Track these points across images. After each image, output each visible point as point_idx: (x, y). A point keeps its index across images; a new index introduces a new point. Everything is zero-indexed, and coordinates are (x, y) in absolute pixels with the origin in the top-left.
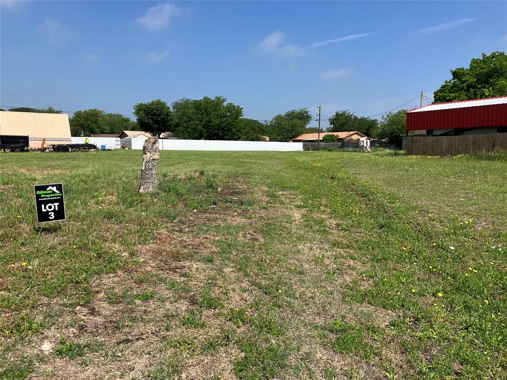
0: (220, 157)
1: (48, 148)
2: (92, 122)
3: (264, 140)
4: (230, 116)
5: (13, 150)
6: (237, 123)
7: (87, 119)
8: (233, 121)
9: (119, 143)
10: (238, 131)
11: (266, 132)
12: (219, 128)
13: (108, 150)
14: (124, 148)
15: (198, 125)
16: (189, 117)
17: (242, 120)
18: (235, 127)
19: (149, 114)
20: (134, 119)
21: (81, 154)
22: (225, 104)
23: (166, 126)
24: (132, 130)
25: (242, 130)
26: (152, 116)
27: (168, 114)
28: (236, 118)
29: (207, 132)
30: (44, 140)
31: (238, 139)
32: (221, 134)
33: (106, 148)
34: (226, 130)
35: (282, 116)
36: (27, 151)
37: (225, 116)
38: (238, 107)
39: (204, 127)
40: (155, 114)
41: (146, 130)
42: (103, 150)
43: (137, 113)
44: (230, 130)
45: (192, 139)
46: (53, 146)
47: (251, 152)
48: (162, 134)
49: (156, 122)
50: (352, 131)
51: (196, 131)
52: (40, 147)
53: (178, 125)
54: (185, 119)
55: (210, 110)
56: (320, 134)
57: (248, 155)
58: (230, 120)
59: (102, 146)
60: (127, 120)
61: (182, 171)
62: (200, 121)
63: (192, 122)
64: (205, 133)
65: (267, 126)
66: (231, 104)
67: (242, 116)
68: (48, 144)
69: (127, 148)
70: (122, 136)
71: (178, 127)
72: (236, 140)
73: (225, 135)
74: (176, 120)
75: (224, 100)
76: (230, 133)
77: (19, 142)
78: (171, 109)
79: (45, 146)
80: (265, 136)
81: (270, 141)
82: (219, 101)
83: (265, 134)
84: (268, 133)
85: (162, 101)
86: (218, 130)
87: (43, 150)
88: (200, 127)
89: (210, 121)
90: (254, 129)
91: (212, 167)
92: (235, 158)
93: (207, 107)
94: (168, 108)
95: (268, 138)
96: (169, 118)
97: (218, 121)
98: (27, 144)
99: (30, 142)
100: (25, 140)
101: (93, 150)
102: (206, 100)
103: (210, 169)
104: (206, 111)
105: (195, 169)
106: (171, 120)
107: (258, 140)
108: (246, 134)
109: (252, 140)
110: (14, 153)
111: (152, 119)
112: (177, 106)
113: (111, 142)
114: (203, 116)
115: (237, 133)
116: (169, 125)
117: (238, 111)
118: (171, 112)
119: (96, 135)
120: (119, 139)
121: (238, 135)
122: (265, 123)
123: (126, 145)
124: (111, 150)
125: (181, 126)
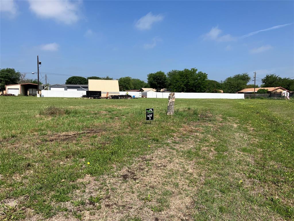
0: (195, 101)
1: (109, 97)
2: (127, 84)
3: (220, 92)
4: (200, 79)
5: (94, 98)
6: (204, 83)
7: (125, 82)
8: (202, 82)
9: (141, 94)
10: (204, 87)
11: (221, 88)
12: (194, 86)
13: (136, 98)
14: (143, 97)
15: (181, 84)
16: (176, 80)
17: (207, 81)
18: (202, 85)
19: (155, 79)
20: (146, 81)
21: (123, 100)
22: (197, 72)
23: (164, 86)
24: (145, 88)
25: (207, 87)
26: (157, 80)
27: (165, 79)
28: (204, 80)
29: (186, 88)
30: (108, 93)
31: (204, 92)
32: (194, 89)
33: (135, 97)
34: (198, 87)
35: (232, 78)
36: (100, 98)
37: (197, 79)
38: (205, 73)
39: (185, 85)
40: (158, 79)
41: (153, 88)
42: (134, 98)
43: (149, 79)
44: (199, 87)
45: (178, 92)
46: (112, 96)
47: (212, 99)
48: (162, 90)
49: (159, 83)
50: (277, 87)
51: (180, 88)
52: (106, 96)
53: (170, 84)
54: (175, 81)
55: (188, 76)
56: (255, 88)
57: (210, 101)
58: (200, 81)
59: (133, 96)
60: (143, 82)
62: (183, 82)
63: (178, 83)
64: (185, 89)
65: (222, 84)
66: (201, 72)
67: (207, 79)
68: (110, 95)
69: (144, 97)
70: (141, 90)
71: (170, 86)
72: (203, 92)
73: (197, 90)
74: (169, 82)
75: (196, 70)
76: (199, 89)
77: (97, 94)
78: (167, 76)
79: (108, 96)
80: (221, 90)
81: (224, 93)
82: (194, 71)
83: (221, 89)
84: (223, 88)
85: (162, 71)
86: (193, 87)
87: (107, 98)
88: (182, 86)
89: (188, 82)
90: (214, 86)
91: (193, 106)
92: (203, 102)
93: (187, 74)
94: (166, 75)
95: (222, 91)
96: (166, 81)
97: (193, 82)
98: (100, 95)
99: (102, 94)
100: (99, 93)
101: (129, 98)
102: (186, 71)
104: (186, 77)
105: (185, 107)
106: (167, 82)
107: (216, 92)
108: (209, 89)
109: (213, 92)
111: (157, 82)
112: (170, 74)
113: (137, 94)
114: (185, 79)
115: (204, 88)
116: (165, 85)
117: (204, 76)
118: (167, 78)
120: (141, 92)
121: (204, 89)
122: (221, 82)
123: (144, 95)
125: (172, 85)
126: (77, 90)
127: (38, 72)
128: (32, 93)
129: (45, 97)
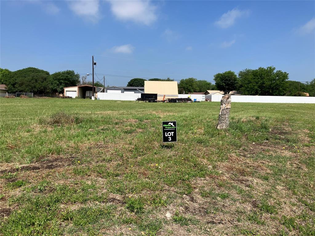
0: (269, 107)
1: (166, 101)
2: (190, 85)
3: (305, 96)
4: (278, 79)
5: (149, 101)
6: (283, 84)
7: (187, 84)
8: (281, 83)
9: (204, 97)
10: (284, 89)
11: (306, 90)
12: (270, 87)
13: (198, 102)
14: (207, 101)
15: (255, 86)
16: (249, 81)
17: (287, 82)
18: (282, 87)
19: (223, 79)
20: (213, 83)
21: (183, 104)
22: (275, 71)
23: (233, 88)
24: (212, 90)
25: (287, 89)
26: (225, 81)
27: (235, 79)
28: (283, 80)
29: (261, 90)
30: (165, 96)
31: (284, 95)
32: (271, 92)
33: (197, 101)
34: (275, 89)
36: (156, 102)
37: (274, 80)
38: (285, 73)
39: (259, 87)
40: (227, 80)
41: (221, 90)
42: (195, 102)
43: (215, 80)
44: (277, 89)
45: (250, 95)
46: (169, 99)
47: (294, 104)
48: (231, 92)
49: (227, 85)
51: (253, 90)
52: (162, 100)
53: (241, 86)
54: (247, 82)
55: (263, 76)
57: (291, 106)
58: (278, 82)
59: (194, 99)
60: (209, 84)
61: (244, 117)
62: (256, 83)
63: (251, 84)
64: (259, 91)
65: (307, 86)
66: (279, 71)
67: (287, 79)
68: (166, 98)
69: (209, 101)
70: (206, 93)
71: (241, 88)
72: (282, 96)
73: (274, 92)
74: (240, 83)
75: (274, 69)
76: (278, 91)
77: (152, 97)
78: (238, 77)
79: (165, 99)
80: (306, 92)
81: (310, 96)
82: (271, 70)
83: (306, 91)
84: (308, 90)
85: (232, 71)
86: (269, 89)
87: (164, 101)
88: (256, 87)
89: (263, 83)
90: (296, 88)
91: (265, 114)
92: (281, 108)
93: (262, 74)
94: (236, 76)
95: (308, 94)
96: (236, 82)
97: (269, 83)
98: (156, 99)
99: (158, 97)
100: (156, 96)
101: (189, 102)
102: (261, 70)
103: (263, 115)
104: (261, 76)
105: (252, 115)
106: (237, 83)
107: (300, 95)
108: (290, 92)
109: (295, 95)
110: (150, 103)
111: (225, 83)
112: (241, 74)
113: (199, 97)
114: (259, 80)
115: (283, 91)
116: (235, 86)
117: (285, 76)
118: (237, 78)
119: (191, 93)
120: (204, 95)
121: (283, 92)
122: (306, 84)
123: (208, 99)
124: (199, 102)
125: (243, 87)
126: (134, 92)
127: (93, 74)
128: (89, 96)
129: (100, 99)
